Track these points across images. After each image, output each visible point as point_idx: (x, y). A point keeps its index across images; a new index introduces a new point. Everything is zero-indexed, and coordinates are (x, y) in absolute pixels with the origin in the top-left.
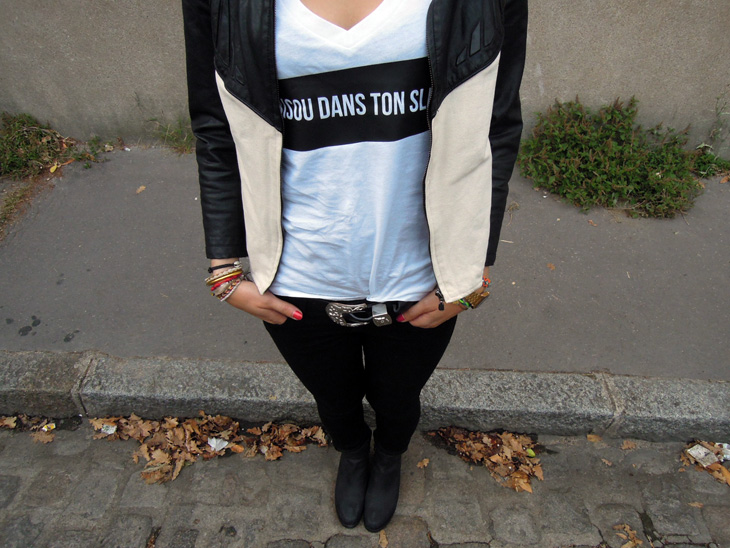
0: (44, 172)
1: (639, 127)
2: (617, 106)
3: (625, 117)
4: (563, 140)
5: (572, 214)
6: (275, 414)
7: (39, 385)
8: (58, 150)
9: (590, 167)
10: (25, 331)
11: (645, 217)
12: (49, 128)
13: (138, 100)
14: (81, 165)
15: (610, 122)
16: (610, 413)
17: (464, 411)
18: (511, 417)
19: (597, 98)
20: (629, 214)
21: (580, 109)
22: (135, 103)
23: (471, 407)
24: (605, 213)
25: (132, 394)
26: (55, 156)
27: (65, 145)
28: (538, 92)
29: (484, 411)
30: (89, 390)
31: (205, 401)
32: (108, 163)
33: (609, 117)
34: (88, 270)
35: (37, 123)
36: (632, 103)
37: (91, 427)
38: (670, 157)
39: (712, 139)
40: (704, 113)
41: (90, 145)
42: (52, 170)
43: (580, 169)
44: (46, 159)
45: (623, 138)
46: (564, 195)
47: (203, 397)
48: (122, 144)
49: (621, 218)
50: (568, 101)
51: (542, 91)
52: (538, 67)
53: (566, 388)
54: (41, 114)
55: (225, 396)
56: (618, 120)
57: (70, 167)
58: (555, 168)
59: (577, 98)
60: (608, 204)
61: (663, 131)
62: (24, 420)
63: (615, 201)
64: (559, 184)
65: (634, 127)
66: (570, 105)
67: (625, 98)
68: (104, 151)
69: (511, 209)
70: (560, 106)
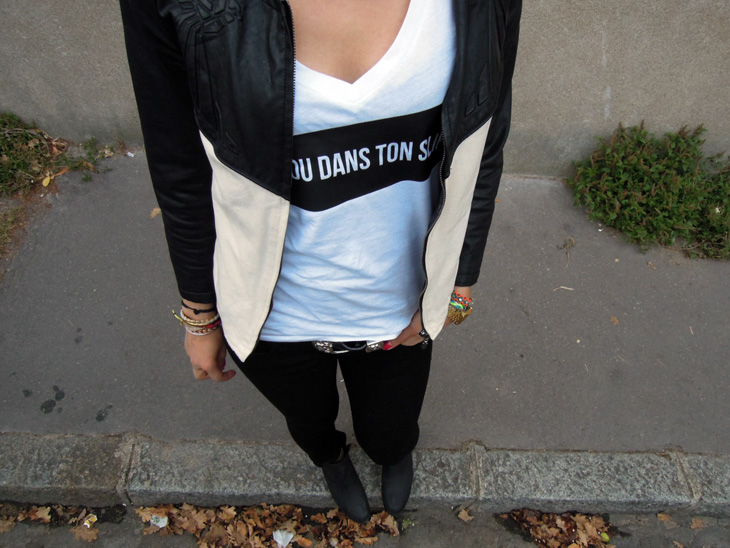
0: (36, 186)
1: (701, 155)
2: (682, 133)
3: (690, 147)
5: (630, 252)
7: (77, 481)
8: (48, 155)
9: (652, 203)
10: (48, 407)
11: (703, 258)
12: (35, 128)
14: (80, 176)
16: (688, 501)
17: (544, 501)
18: (590, 504)
19: (663, 124)
20: (687, 254)
21: (644, 135)
24: (662, 252)
25: (187, 490)
26: (46, 164)
27: (55, 149)
28: (602, 114)
29: (564, 501)
30: (136, 487)
31: (270, 496)
32: (111, 174)
33: (673, 146)
34: (110, 323)
35: (20, 123)
36: (699, 130)
37: (138, 518)
41: (85, 148)
42: (46, 182)
43: (641, 205)
44: (36, 169)
45: (685, 168)
46: (622, 231)
47: (267, 493)
48: (123, 148)
49: (679, 258)
50: (632, 125)
51: (607, 114)
52: (609, 90)
53: (643, 472)
55: (291, 491)
56: (682, 148)
57: (66, 179)
58: (616, 202)
59: (642, 124)
60: (667, 243)
62: (60, 511)
63: (674, 240)
66: (634, 130)
67: (692, 126)
68: (103, 157)
69: (567, 246)
70: (623, 130)
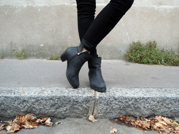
1: (158, 49)
5: (148, 65)
13: (11, 44)
19: (144, 41)
20: (166, 65)
23: (135, 96)
28: (128, 40)
33: (149, 45)
36: (154, 42)
40: (174, 45)
48: (2, 58)
52: (127, 33)
66: (138, 43)
67: (152, 41)
69: (128, 64)
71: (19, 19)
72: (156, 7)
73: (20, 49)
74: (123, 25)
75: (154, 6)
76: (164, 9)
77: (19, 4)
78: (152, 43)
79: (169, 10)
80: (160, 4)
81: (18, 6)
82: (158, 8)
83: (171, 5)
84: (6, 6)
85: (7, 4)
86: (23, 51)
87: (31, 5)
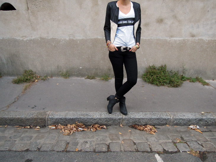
0: (34, 81)
1: (168, 71)
2: (162, 66)
3: (164, 68)
4: (152, 73)
5: (156, 87)
6: (94, 122)
7: (38, 116)
9: (159, 78)
10: (33, 108)
11: (172, 87)
12: (35, 73)
13: (58, 67)
14: (43, 80)
15: (161, 69)
16: (170, 118)
17: (138, 118)
18: (148, 120)
19: (158, 65)
20: (168, 87)
21: (154, 67)
22: (57, 67)
24: (163, 87)
25: (61, 117)
26: (37, 79)
27: (38, 77)
28: (145, 64)
29: (142, 118)
30: (50, 117)
31: (78, 118)
32: (49, 80)
35: (33, 72)
36: (165, 66)
37: (49, 127)
38: (175, 76)
39: (184, 73)
40: (181, 67)
41: (45, 77)
42: (36, 81)
44: (34, 79)
45: (164, 72)
46: (154, 83)
47: (78, 117)
48: (52, 77)
51: (146, 64)
52: (145, 58)
53: (160, 114)
54: (34, 70)
55: (83, 117)
57: (40, 81)
58: (151, 78)
59: (154, 65)
60: (163, 85)
61: (173, 72)
62: (32, 126)
63: (165, 84)
64: (153, 82)
65: (166, 71)
66: (152, 66)
67: (164, 65)
68: (48, 78)
69: (143, 86)
70: (150, 66)
71: (63, 48)
72: (168, 39)
73: (65, 70)
74: (142, 53)
75: (167, 38)
76: (175, 40)
77: (63, 37)
78: (164, 66)
79: (178, 41)
80: (172, 37)
81: (62, 39)
82: (170, 40)
83: (180, 37)
84: (53, 38)
85: (54, 37)
86: (67, 72)
87: (72, 38)
